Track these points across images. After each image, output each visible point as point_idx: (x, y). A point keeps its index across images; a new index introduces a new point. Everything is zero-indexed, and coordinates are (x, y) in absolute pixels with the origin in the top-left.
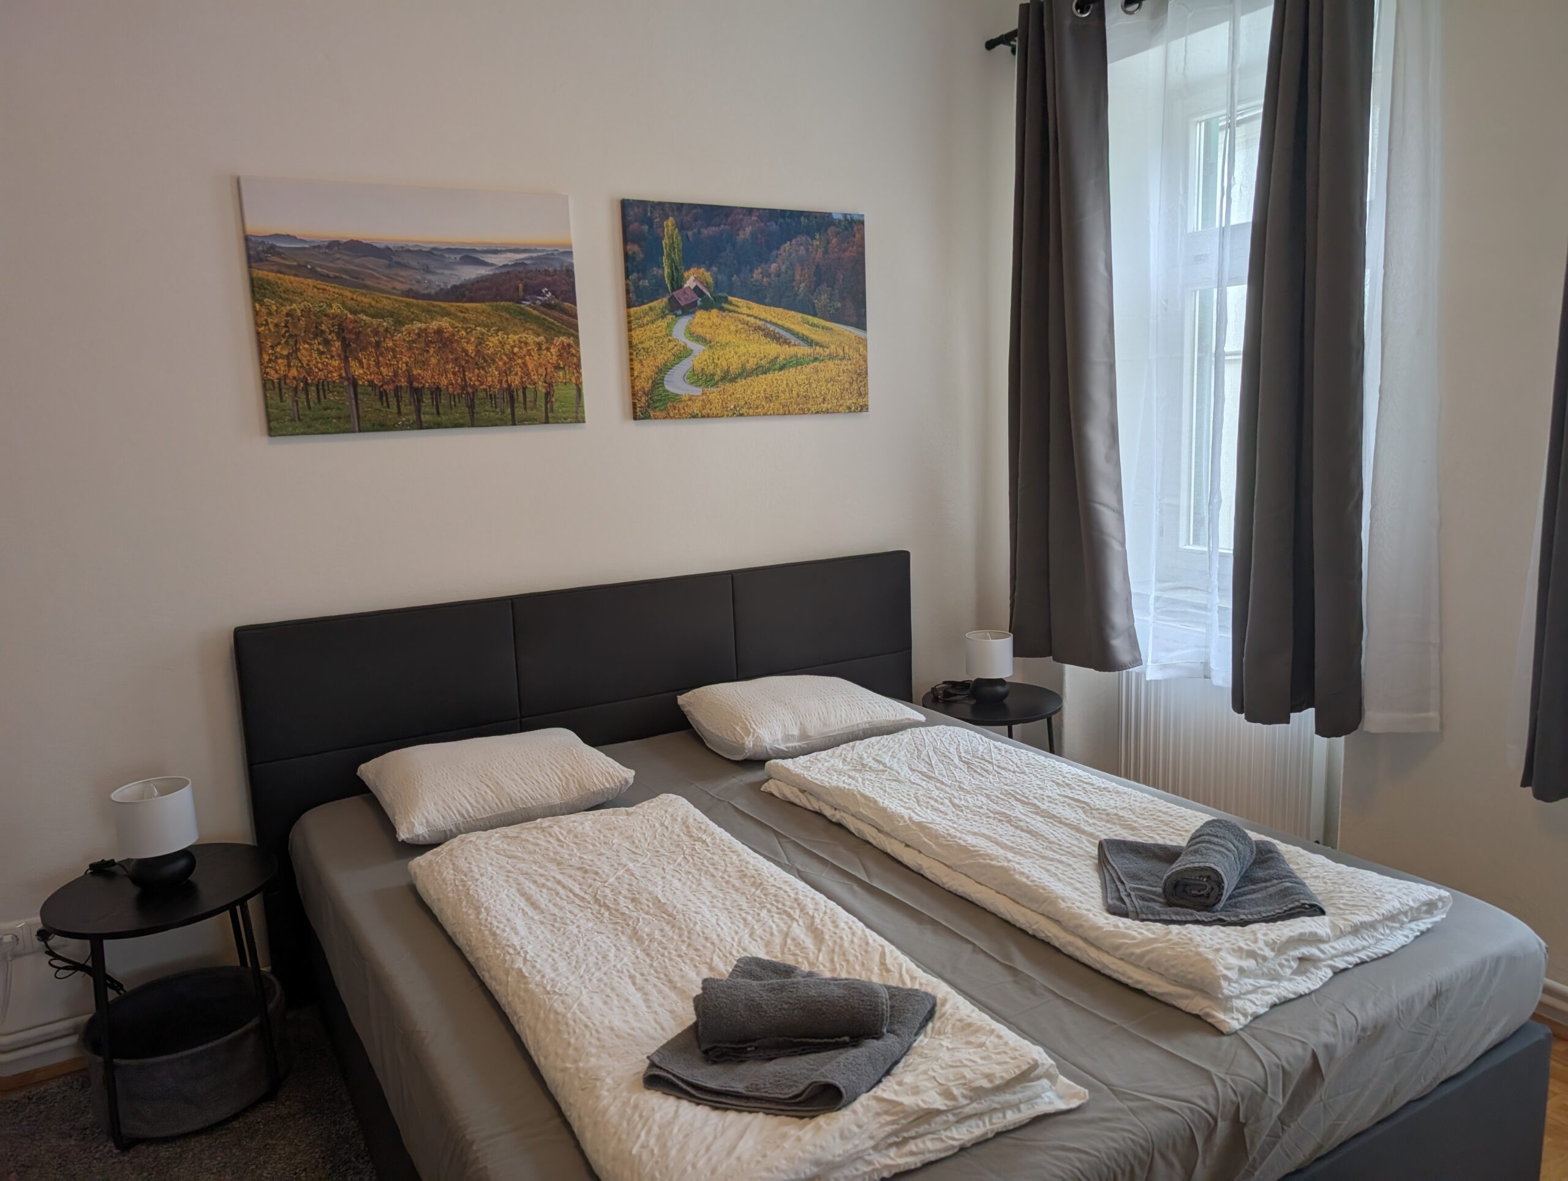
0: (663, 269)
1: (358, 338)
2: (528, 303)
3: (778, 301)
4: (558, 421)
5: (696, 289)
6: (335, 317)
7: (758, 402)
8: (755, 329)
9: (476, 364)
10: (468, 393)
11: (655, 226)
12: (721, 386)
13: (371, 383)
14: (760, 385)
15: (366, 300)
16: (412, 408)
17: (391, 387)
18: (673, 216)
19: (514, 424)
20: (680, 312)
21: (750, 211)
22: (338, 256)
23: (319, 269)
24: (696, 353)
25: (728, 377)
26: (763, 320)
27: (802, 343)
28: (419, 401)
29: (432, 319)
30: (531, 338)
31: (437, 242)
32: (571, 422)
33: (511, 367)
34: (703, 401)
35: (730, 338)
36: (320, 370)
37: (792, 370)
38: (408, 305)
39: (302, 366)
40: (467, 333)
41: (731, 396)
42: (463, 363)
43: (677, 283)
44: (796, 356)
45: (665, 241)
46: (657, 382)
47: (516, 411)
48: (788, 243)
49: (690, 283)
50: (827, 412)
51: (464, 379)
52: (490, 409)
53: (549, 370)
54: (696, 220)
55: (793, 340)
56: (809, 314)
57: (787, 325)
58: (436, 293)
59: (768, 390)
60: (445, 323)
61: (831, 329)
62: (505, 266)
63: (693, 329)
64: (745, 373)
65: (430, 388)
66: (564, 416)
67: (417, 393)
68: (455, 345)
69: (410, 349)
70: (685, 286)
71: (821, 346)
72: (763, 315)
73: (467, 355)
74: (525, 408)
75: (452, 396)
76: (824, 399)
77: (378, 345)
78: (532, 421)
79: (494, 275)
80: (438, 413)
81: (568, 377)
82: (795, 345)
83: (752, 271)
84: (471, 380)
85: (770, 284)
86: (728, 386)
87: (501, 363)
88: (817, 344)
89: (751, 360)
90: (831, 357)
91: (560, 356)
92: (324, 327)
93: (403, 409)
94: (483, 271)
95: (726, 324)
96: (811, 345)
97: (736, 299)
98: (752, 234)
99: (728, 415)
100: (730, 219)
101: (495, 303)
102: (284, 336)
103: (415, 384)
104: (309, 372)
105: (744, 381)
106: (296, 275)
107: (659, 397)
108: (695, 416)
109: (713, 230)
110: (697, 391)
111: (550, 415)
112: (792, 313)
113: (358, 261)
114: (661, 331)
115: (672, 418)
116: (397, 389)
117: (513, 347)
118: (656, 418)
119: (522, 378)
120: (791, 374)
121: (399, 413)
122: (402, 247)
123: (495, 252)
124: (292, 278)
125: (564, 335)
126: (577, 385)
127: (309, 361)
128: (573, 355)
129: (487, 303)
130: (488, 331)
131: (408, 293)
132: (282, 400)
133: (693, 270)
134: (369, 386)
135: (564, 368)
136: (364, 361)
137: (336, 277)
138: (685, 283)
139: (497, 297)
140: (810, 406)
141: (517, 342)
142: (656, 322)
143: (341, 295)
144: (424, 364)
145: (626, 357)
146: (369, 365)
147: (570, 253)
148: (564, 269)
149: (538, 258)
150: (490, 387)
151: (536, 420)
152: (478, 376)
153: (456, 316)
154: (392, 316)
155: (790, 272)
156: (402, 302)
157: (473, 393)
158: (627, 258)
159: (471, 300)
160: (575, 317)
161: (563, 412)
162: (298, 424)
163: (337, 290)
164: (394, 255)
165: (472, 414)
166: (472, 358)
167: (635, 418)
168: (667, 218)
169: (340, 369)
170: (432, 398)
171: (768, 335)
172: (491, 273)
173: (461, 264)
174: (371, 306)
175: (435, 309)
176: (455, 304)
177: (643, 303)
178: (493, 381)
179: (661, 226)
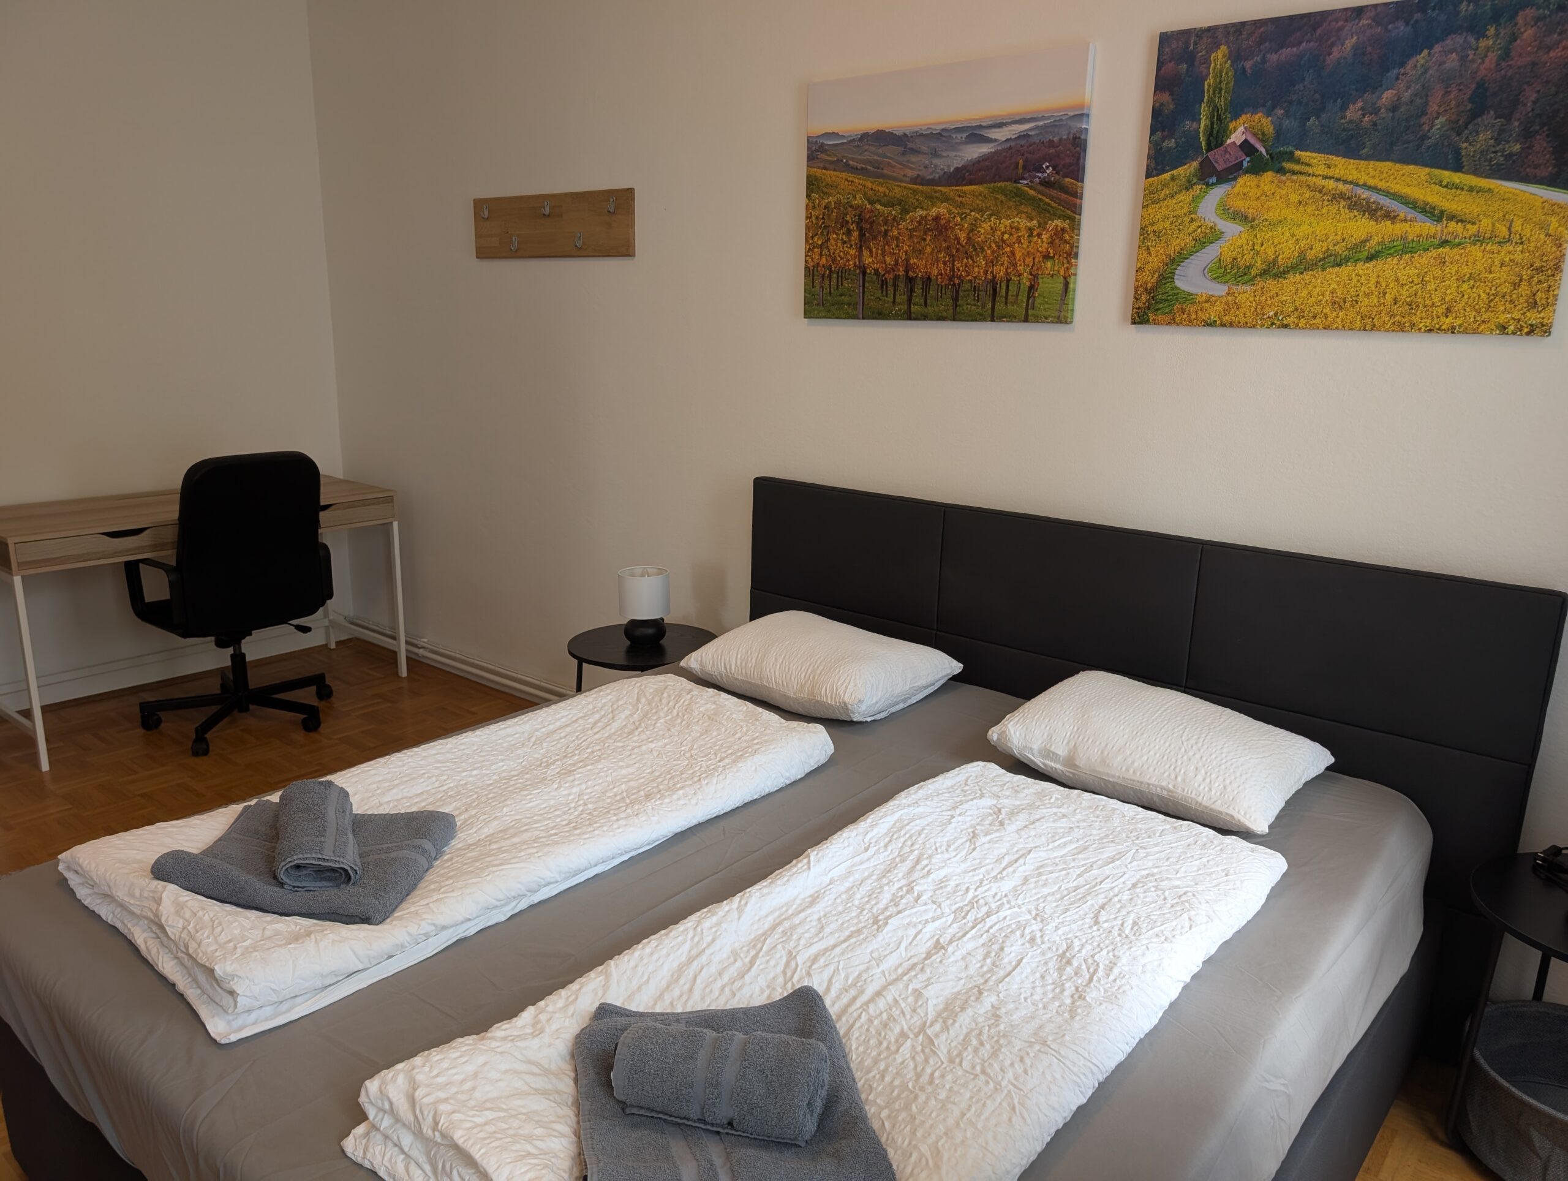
0: (1200, 119)
1: (871, 228)
2: (1026, 182)
3: (1381, 154)
4: (1037, 319)
5: (1246, 147)
6: (858, 207)
7: (1318, 309)
8: (1334, 198)
9: (966, 253)
10: (954, 285)
11: (1197, 63)
12: (1260, 283)
13: (876, 270)
14: (1329, 281)
15: (881, 189)
16: (905, 297)
17: (891, 276)
18: (1227, 43)
19: (993, 320)
20: (1213, 180)
22: (866, 147)
23: (851, 162)
24: (1228, 236)
25: (1273, 271)
26: (1351, 183)
27: (1420, 216)
28: (912, 291)
29: (933, 205)
30: (1023, 223)
31: (947, 123)
32: (1052, 322)
33: (999, 255)
34: (1227, 303)
35: (1286, 212)
36: (842, 259)
37: (1392, 261)
38: (915, 192)
39: (830, 255)
40: (962, 219)
41: (1272, 297)
42: (954, 251)
43: (1216, 138)
44: (1404, 238)
45: (1210, 81)
46: (1165, 277)
47: (997, 304)
48: (1426, 52)
49: (1237, 136)
50: (1452, 330)
51: (952, 270)
52: (973, 303)
53: (1037, 260)
54: (1260, 43)
55: (1403, 211)
56: (1446, 169)
57: (1396, 187)
58: (940, 178)
59: (1339, 292)
60: (942, 209)
61: (1490, 190)
62: (1007, 140)
63: (1229, 203)
64: (1303, 264)
65: (922, 278)
66: (1046, 314)
67: (910, 281)
68: (949, 232)
69: (911, 237)
70: (1229, 142)
71: (1461, 221)
72: (1353, 175)
73: (959, 243)
74: (1006, 303)
75: (940, 287)
76: (1448, 310)
77: (886, 232)
78: (1010, 318)
79: (996, 152)
80: (926, 304)
81: (1056, 268)
82: (1405, 221)
83: (1344, 108)
84: (958, 270)
85: (1375, 125)
86: (1271, 285)
87: (989, 252)
88: (1452, 217)
89: (1317, 244)
90: (1478, 239)
91: (1051, 243)
92: (848, 218)
93: (898, 299)
94: (985, 149)
95: (1284, 192)
96: (1439, 220)
97: (1308, 154)
98: (1358, 50)
99: (1262, 326)
100: (1319, 32)
101: (992, 185)
102: (820, 227)
103: (911, 274)
104: (834, 260)
105: (1298, 277)
106: (835, 170)
107: (1165, 297)
108: (1210, 324)
109: (1287, 53)
110: (1220, 290)
111: (1030, 312)
112: (1411, 168)
113: (880, 151)
114: (1182, 208)
115: (1177, 324)
116: (896, 278)
117: (1003, 233)
118: (1158, 323)
119: (1007, 268)
120: (1388, 267)
121: (894, 302)
122: (917, 132)
123: (1000, 125)
124: (832, 173)
125: (1061, 217)
126: (1065, 278)
127: (835, 250)
128: (1066, 242)
129: (985, 185)
130: (982, 216)
131: (916, 180)
132: (813, 287)
133: (1244, 118)
134: (875, 274)
135: (1054, 257)
136: (874, 250)
137: (862, 169)
138: (1228, 137)
139: (997, 177)
140: (1415, 319)
141: (1008, 228)
142: (1178, 196)
143: (864, 186)
144: (921, 252)
146: (877, 253)
147: (1083, 116)
148: (1071, 136)
149: (1044, 127)
150: (975, 278)
151: (1015, 317)
152: (966, 266)
153: (955, 202)
154: (900, 204)
155: (1418, 101)
156: (910, 189)
157: (959, 284)
158: (1155, 112)
159: (971, 183)
161: (1045, 310)
162: (821, 308)
163: (861, 182)
164: (909, 141)
165: (955, 306)
166: (963, 246)
167: (1134, 322)
168: (1219, 47)
169: (855, 258)
170: (922, 289)
171: (1355, 204)
172: (993, 150)
173: (966, 143)
174: (885, 195)
175: (937, 195)
176: (954, 188)
177: (1164, 171)
178: (979, 272)
179: (1207, 62)
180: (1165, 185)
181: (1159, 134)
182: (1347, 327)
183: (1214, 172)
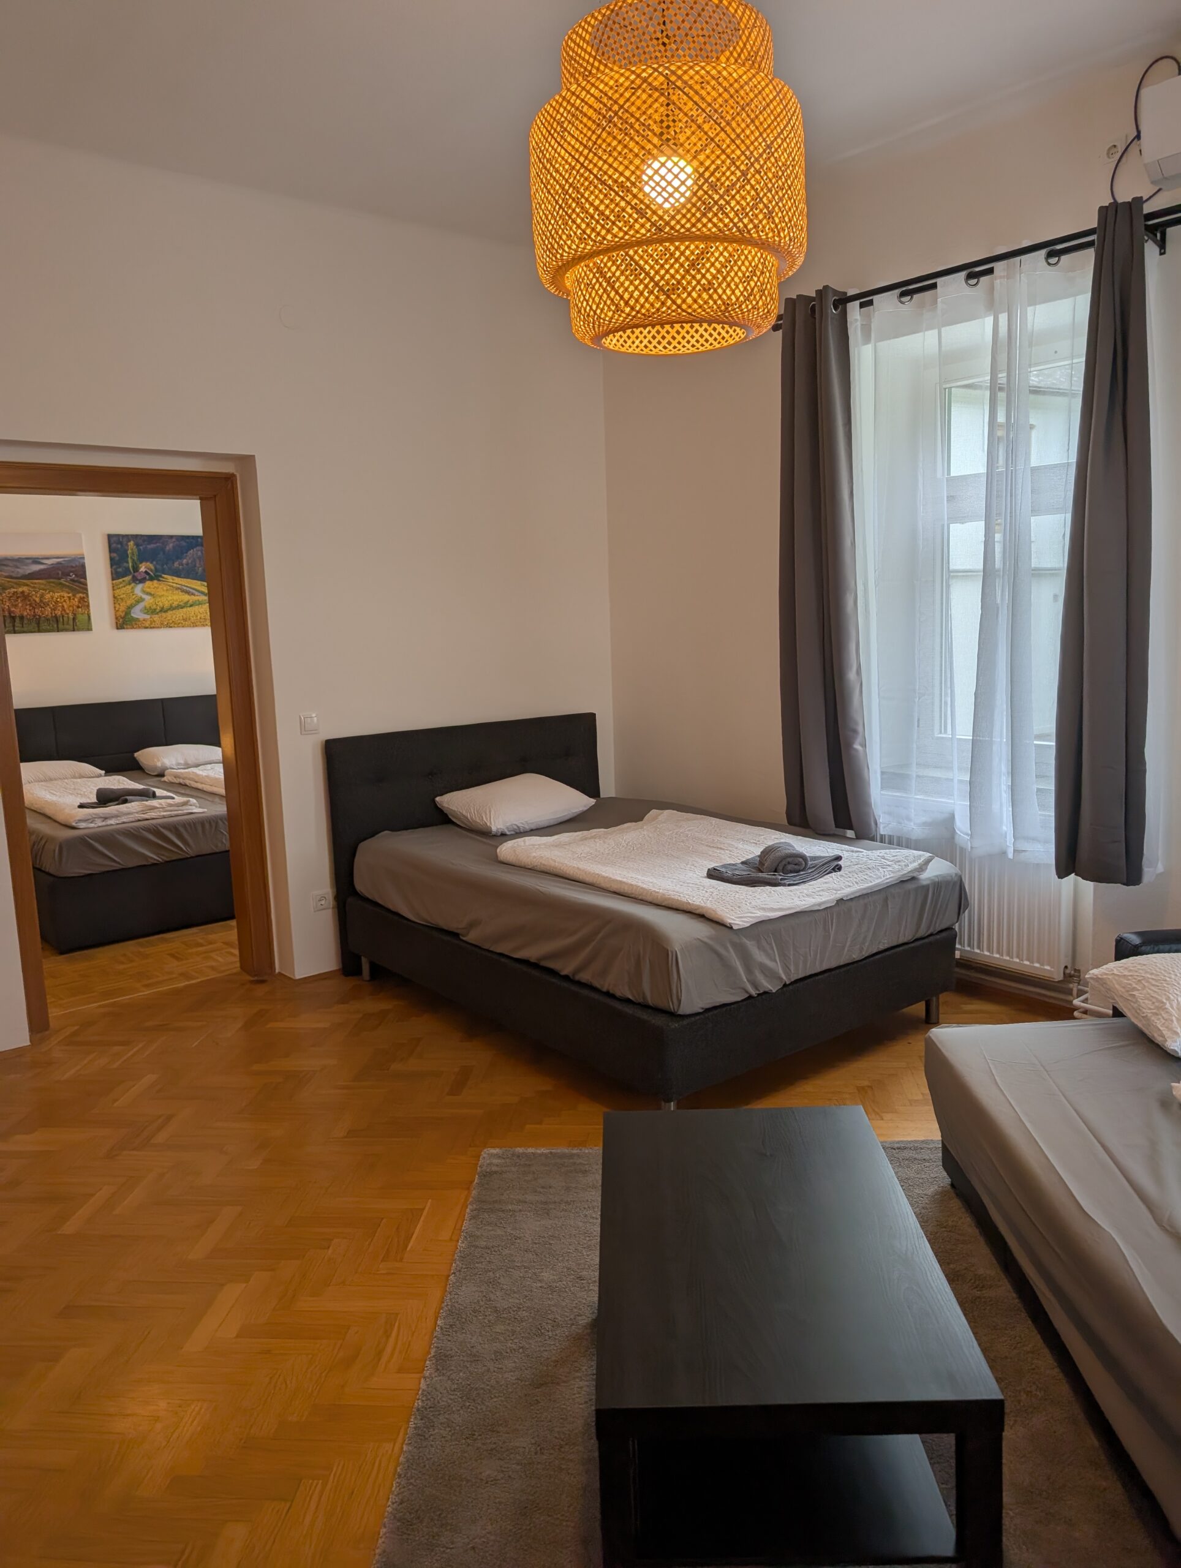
0: (129, 563)
2: (64, 580)
3: (187, 576)
4: (79, 630)
5: (146, 572)
7: (177, 621)
8: (176, 589)
9: (40, 606)
10: (37, 619)
11: (125, 545)
12: (160, 614)
14: (180, 614)
16: (11, 625)
18: (133, 540)
19: (58, 631)
20: (137, 582)
21: (171, 537)
24: (147, 600)
25: (163, 610)
26: (180, 585)
27: (201, 594)
28: (15, 621)
29: (19, 587)
30: (66, 595)
31: (21, 555)
32: (85, 631)
33: (57, 607)
34: (151, 621)
35: (164, 593)
37: (197, 607)
38: (9, 582)
40: (36, 593)
41: (165, 618)
42: (34, 606)
43: (136, 569)
44: (198, 600)
45: (129, 551)
46: (128, 612)
47: (59, 626)
48: (192, 550)
49: (143, 569)
51: (34, 612)
52: (47, 625)
53: (75, 608)
54: (144, 542)
55: (196, 593)
57: (193, 586)
58: (21, 577)
59: (184, 616)
60: (25, 589)
62: (52, 564)
63: (145, 590)
64: (172, 608)
65: (19, 616)
66: (82, 628)
67: (13, 618)
68: (30, 598)
69: (9, 600)
72: (180, 583)
73: (36, 602)
74: (64, 625)
75: (29, 620)
78: (66, 630)
79: (48, 568)
80: (23, 627)
81: (84, 611)
82: (198, 596)
83: (173, 563)
84: (38, 613)
85: (183, 569)
86: (164, 615)
87: (51, 606)
89: (175, 602)
91: (79, 602)
94: (42, 567)
95: (161, 587)
97: (166, 576)
98: (173, 547)
99: (163, 627)
100: (161, 540)
101: (48, 580)
103: (12, 615)
105: (171, 612)
107: (129, 620)
108: (146, 628)
109: (152, 546)
110: (148, 617)
111: (75, 627)
112: (196, 581)
114: (129, 591)
115: (136, 628)
117: (57, 599)
118: (127, 628)
119: (61, 612)
123: (48, 559)
125: (81, 593)
126: (88, 614)
128: (86, 602)
129: (45, 580)
130: (45, 592)
131: (8, 577)
133: (144, 563)
135: (81, 607)
138: (140, 569)
139: (50, 577)
141: (59, 596)
142: (127, 587)
144: (16, 606)
145: (112, 602)
147: (83, 558)
148: (80, 565)
149: (68, 560)
150: (47, 615)
151: (69, 630)
152: (41, 611)
153: (30, 586)
155: (193, 563)
157: (39, 618)
158: (111, 559)
159: (37, 579)
160: (86, 585)
161: (82, 626)
165: (39, 627)
166: (38, 603)
167: (118, 628)
168: (130, 541)
170: (20, 620)
171: (183, 591)
172: (46, 567)
173: (32, 564)
175: (21, 583)
176: (29, 581)
177: (120, 578)
178: (48, 613)
179: (127, 545)
180: (121, 583)
181: (114, 567)
182: (189, 626)
183: (137, 580)
